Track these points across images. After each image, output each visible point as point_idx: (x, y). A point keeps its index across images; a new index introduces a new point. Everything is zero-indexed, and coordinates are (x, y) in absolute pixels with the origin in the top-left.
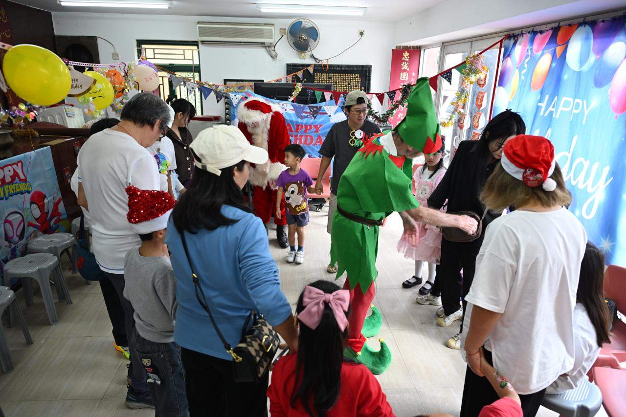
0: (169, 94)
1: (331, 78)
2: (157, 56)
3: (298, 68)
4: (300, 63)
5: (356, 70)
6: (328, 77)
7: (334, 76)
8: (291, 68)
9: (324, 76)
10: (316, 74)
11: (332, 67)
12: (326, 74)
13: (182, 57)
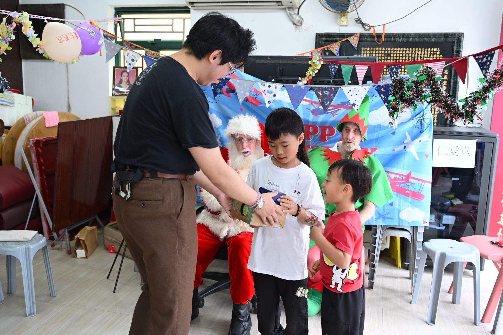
1: (389, 55)
2: (138, 28)
3: (334, 39)
4: (338, 32)
5: (435, 42)
6: (385, 54)
7: (394, 51)
8: (322, 40)
9: (377, 52)
10: (363, 49)
11: (391, 38)
12: (380, 49)
13: (170, 29)
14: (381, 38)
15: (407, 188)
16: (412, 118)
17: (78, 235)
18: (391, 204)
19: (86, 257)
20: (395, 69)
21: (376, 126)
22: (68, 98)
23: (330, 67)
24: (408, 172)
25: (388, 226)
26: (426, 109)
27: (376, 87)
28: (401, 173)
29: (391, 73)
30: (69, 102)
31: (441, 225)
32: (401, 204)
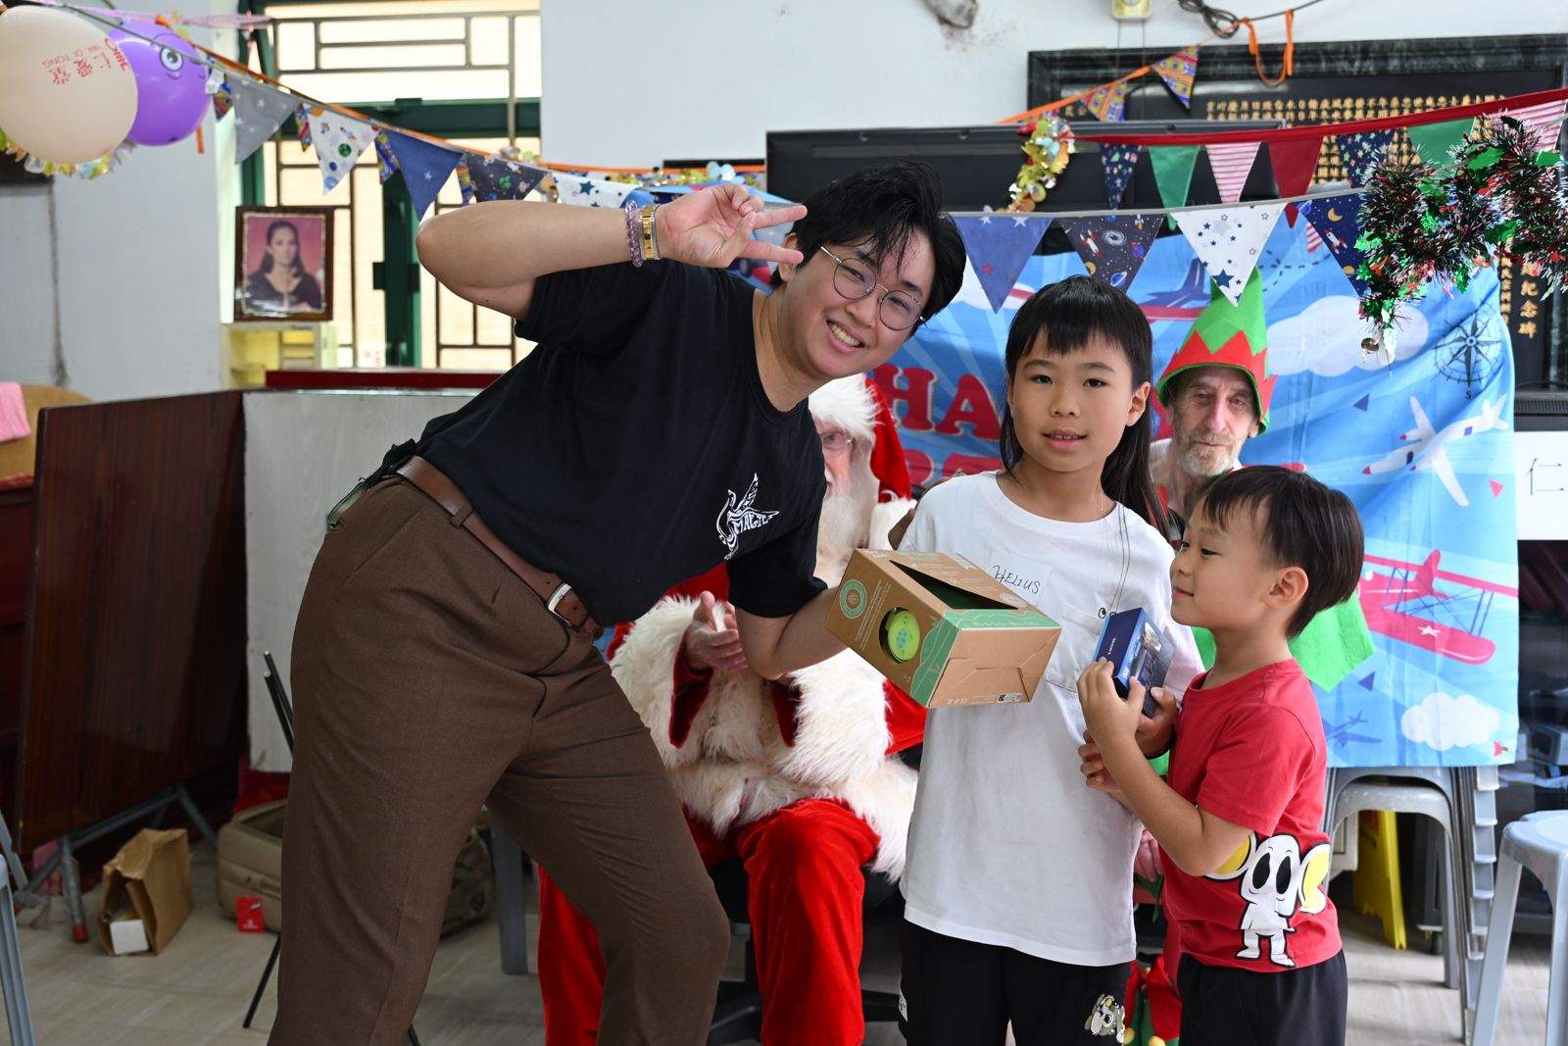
0: (380, 258)
2: (329, 58)
3: (1101, 72)
4: (1111, 44)
5: (1485, 72)
7: (1331, 111)
8: (1053, 76)
9: (1267, 116)
10: (1210, 106)
11: (1318, 61)
12: (1279, 105)
13: (456, 54)
14: (1281, 61)
15: (1424, 615)
16: (1433, 344)
17: (115, 861)
18: (1368, 682)
19: (152, 950)
20: (1366, 146)
21: (1295, 380)
22: (58, 334)
23: (1104, 159)
24: (1427, 553)
25: (1357, 769)
26: (1486, 306)
27: (1307, 208)
28: (1401, 558)
29: (1353, 163)
30: (58, 349)
31: (1555, 771)
32: (1407, 678)
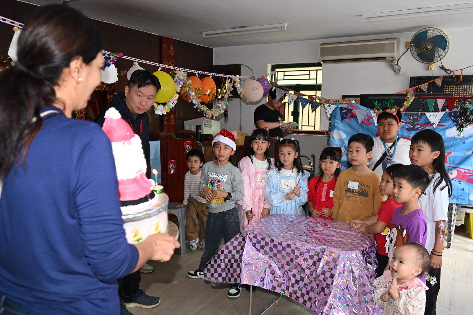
0: (293, 111)
1: (466, 90)
2: (286, 78)
3: (424, 81)
4: (426, 75)
6: (462, 89)
7: (469, 87)
8: (415, 81)
9: (457, 88)
10: (445, 86)
11: (467, 78)
12: (459, 86)
13: (307, 77)
14: (460, 78)
18: (463, 190)
20: (463, 101)
21: (452, 138)
22: (241, 122)
23: (419, 100)
27: (448, 113)
28: (470, 169)
29: (460, 104)
30: (240, 125)
32: (470, 190)
